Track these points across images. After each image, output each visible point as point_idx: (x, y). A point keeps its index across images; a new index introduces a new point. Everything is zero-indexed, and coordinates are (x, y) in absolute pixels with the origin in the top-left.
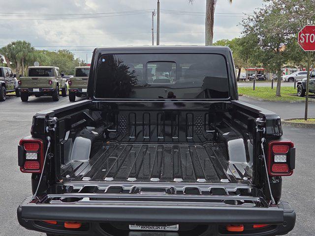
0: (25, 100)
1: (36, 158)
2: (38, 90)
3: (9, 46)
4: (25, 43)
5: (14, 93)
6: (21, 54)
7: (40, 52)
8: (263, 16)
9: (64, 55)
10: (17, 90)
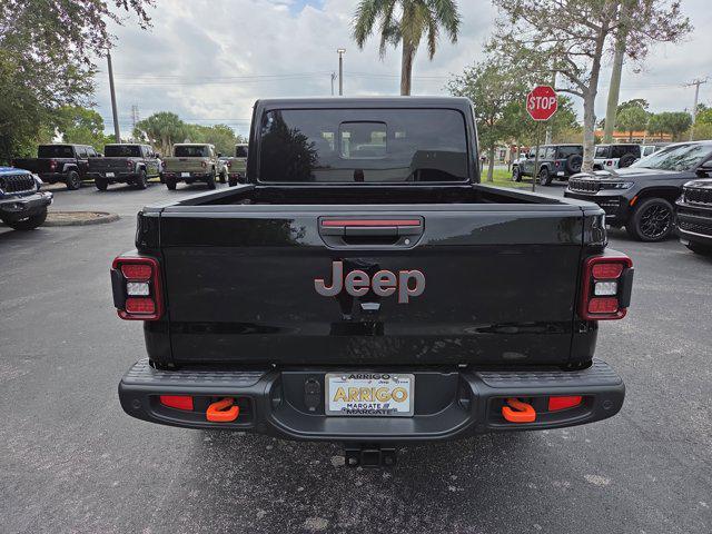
0: (172, 188)
1: (147, 293)
2: (188, 175)
3: (151, 119)
4: (171, 115)
5: (159, 179)
6: (166, 129)
7: (190, 127)
8: (475, 76)
9: (222, 132)
10: (161, 175)
